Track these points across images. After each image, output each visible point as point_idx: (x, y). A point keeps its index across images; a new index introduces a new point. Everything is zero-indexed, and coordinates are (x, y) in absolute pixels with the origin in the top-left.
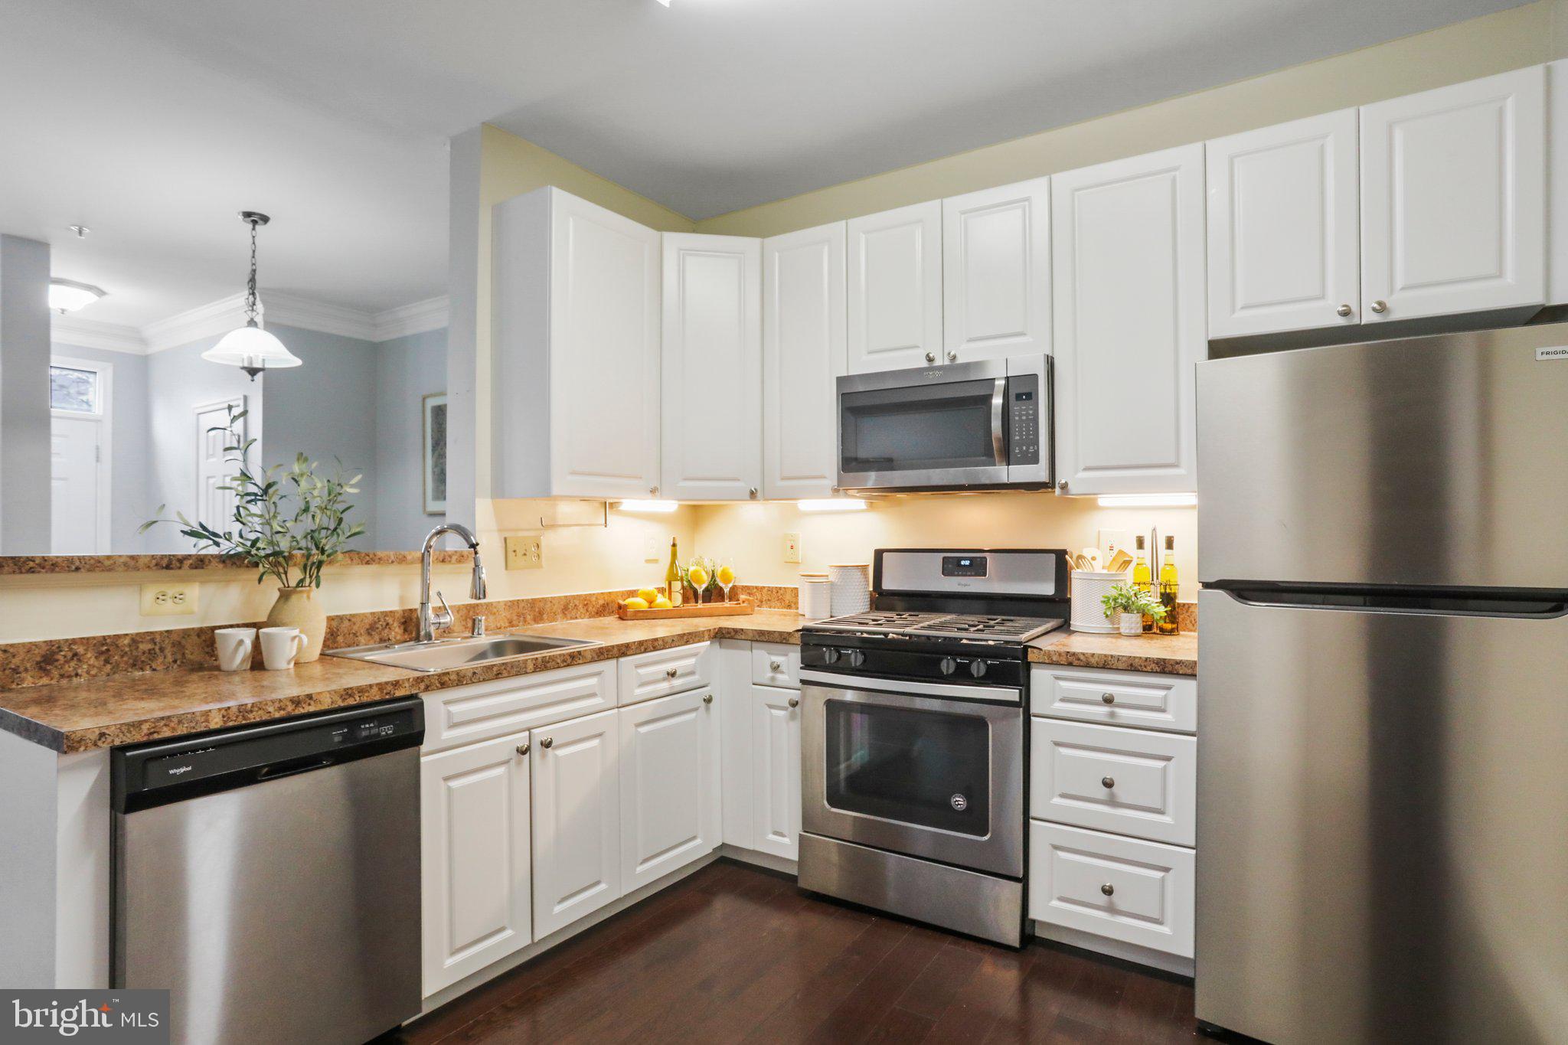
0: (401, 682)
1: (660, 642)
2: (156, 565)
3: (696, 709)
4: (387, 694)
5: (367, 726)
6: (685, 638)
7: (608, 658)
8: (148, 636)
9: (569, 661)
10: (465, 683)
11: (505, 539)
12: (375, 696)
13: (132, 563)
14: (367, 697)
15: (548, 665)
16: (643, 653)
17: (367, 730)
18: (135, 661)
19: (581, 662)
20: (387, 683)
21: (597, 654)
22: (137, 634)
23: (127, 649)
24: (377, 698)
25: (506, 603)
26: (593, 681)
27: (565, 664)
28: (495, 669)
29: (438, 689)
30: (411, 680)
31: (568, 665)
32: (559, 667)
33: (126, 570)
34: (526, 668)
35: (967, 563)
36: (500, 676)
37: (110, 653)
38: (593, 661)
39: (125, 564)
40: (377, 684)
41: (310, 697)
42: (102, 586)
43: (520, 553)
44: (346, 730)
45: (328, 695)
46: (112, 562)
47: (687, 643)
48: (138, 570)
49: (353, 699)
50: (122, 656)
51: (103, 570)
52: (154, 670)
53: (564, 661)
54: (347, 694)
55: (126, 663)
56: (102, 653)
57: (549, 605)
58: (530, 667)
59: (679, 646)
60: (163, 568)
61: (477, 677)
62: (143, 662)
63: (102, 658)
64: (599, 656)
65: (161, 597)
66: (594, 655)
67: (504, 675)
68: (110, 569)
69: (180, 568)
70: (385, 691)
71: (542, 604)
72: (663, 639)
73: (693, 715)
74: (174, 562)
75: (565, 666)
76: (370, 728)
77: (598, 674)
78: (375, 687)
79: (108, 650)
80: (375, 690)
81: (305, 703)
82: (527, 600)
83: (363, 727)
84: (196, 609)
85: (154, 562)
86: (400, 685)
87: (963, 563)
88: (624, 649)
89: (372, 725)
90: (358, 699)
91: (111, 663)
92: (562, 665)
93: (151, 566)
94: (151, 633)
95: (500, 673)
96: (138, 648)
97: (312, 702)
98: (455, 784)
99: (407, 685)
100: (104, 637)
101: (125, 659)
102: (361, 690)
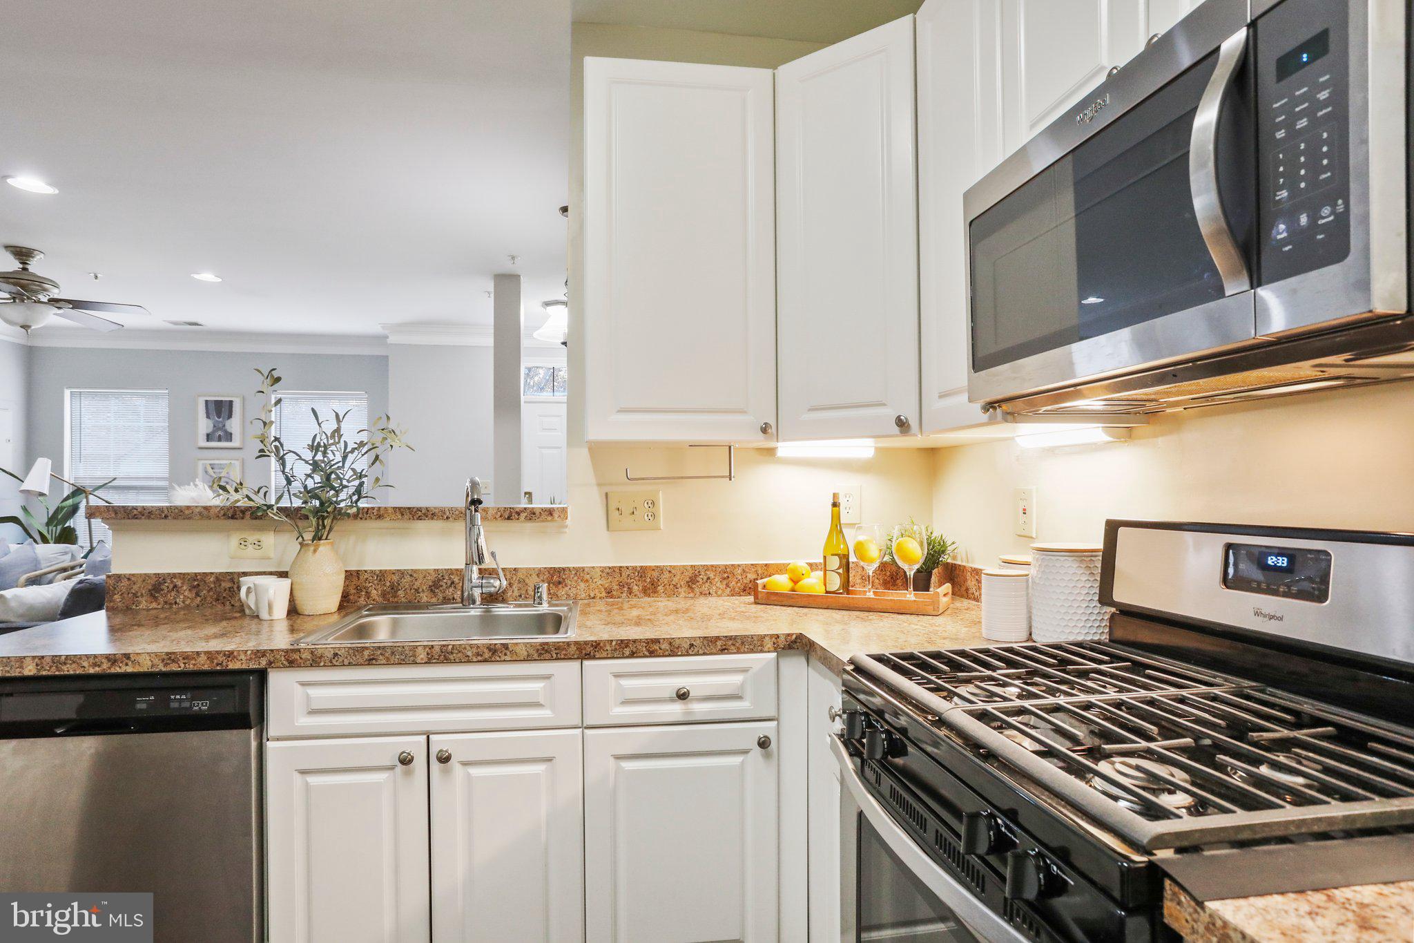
0: (235, 654)
1: (665, 646)
2: (224, 515)
3: (745, 752)
4: (218, 664)
5: (178, 697)
6: (719, 643)
7: (557, 659)
8: (229, 575)
9: (487, 655)
10: (322, 664)
11: (607, 494)
12: (203, 665)
13: (205, 513)
14: (194, 665)
15: (451, 657)
16: (627, 657)
17: (179, 701)
18: (218, 596)
19: (507, 658)
20: (218, 652)
21: (538, 650)
22: (221, 573)
23: (212, 586)
24: (206, 667)
25: (603, 570)
26: (537, 686)
27: (480, 658)
28: (366, 653)
29: (285, 667)
30: (249, 652)
31: (485, 661)
32: (469, 662)
33: (201, 519)
34: (414, 656)
35: (1283, 562)
36: (374, 662)
37: (200, 588)
38: (529, 659)
39: (200, 513)
40: (206, 653)
41: (127, 656)
42: (185, 531)
43: (626, 510)
44: (152, 698)
45: (148, 658)
46: (191, 511)
47: (723, 651)
48: (210, 519)
49: (177, 665)
50: (209, 591)
51: (184, 519)
52: (233, 605)
53: (478, 654)
54: (170, 658)
55: (211, 597)
56: (194, 587)
57: (667, 575)
58: (422, 655)
59: (704, 654)
60: (229, 518)
61: (341, 660)
62: (224, 597)
63: (194, 592)
64: (540, 655)
65: (243, 543)
66: (532, 651)
67: (379, 662)
68: (189, 518)
69: (243, 518)
70: (215, 661)
71: (655, 574)
72: (671, 642)
73: (736, 760)
74: (238, 513)
75: (478, 661)
76: (181, 701)
77: (547, 677)
78: (202, 655)
79: (198, 585)
80: (203, 658)
81: (121, 662)
82: (634, 568)
83: (172, 697)
84: (272, 555)
85: (222, 512)
86: (235, 657)
87: (1271, 561)
88: (589, 649)
89: (184, 697)
90: (182, 665)
91: (200, 596)
92: (475, 659)
93: (220, 515)
94: (231, 573)
95: (373, 659)
96: (220, 585)
97: (130, 663)
98: (313, 780)
99: (243, 657)
100: (196, 573)
101: (211, 593)
102: (187, 657)
